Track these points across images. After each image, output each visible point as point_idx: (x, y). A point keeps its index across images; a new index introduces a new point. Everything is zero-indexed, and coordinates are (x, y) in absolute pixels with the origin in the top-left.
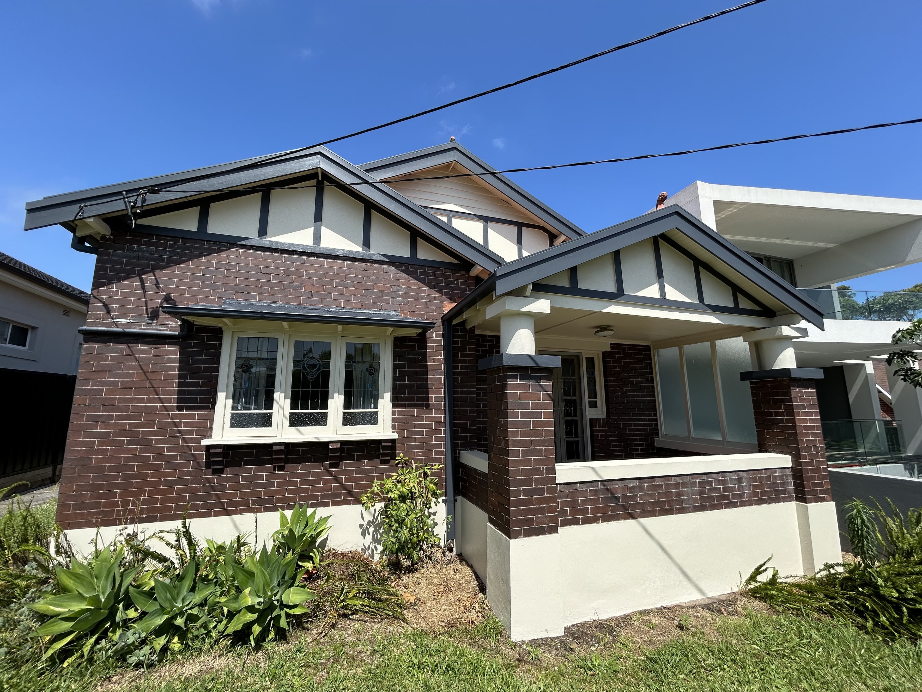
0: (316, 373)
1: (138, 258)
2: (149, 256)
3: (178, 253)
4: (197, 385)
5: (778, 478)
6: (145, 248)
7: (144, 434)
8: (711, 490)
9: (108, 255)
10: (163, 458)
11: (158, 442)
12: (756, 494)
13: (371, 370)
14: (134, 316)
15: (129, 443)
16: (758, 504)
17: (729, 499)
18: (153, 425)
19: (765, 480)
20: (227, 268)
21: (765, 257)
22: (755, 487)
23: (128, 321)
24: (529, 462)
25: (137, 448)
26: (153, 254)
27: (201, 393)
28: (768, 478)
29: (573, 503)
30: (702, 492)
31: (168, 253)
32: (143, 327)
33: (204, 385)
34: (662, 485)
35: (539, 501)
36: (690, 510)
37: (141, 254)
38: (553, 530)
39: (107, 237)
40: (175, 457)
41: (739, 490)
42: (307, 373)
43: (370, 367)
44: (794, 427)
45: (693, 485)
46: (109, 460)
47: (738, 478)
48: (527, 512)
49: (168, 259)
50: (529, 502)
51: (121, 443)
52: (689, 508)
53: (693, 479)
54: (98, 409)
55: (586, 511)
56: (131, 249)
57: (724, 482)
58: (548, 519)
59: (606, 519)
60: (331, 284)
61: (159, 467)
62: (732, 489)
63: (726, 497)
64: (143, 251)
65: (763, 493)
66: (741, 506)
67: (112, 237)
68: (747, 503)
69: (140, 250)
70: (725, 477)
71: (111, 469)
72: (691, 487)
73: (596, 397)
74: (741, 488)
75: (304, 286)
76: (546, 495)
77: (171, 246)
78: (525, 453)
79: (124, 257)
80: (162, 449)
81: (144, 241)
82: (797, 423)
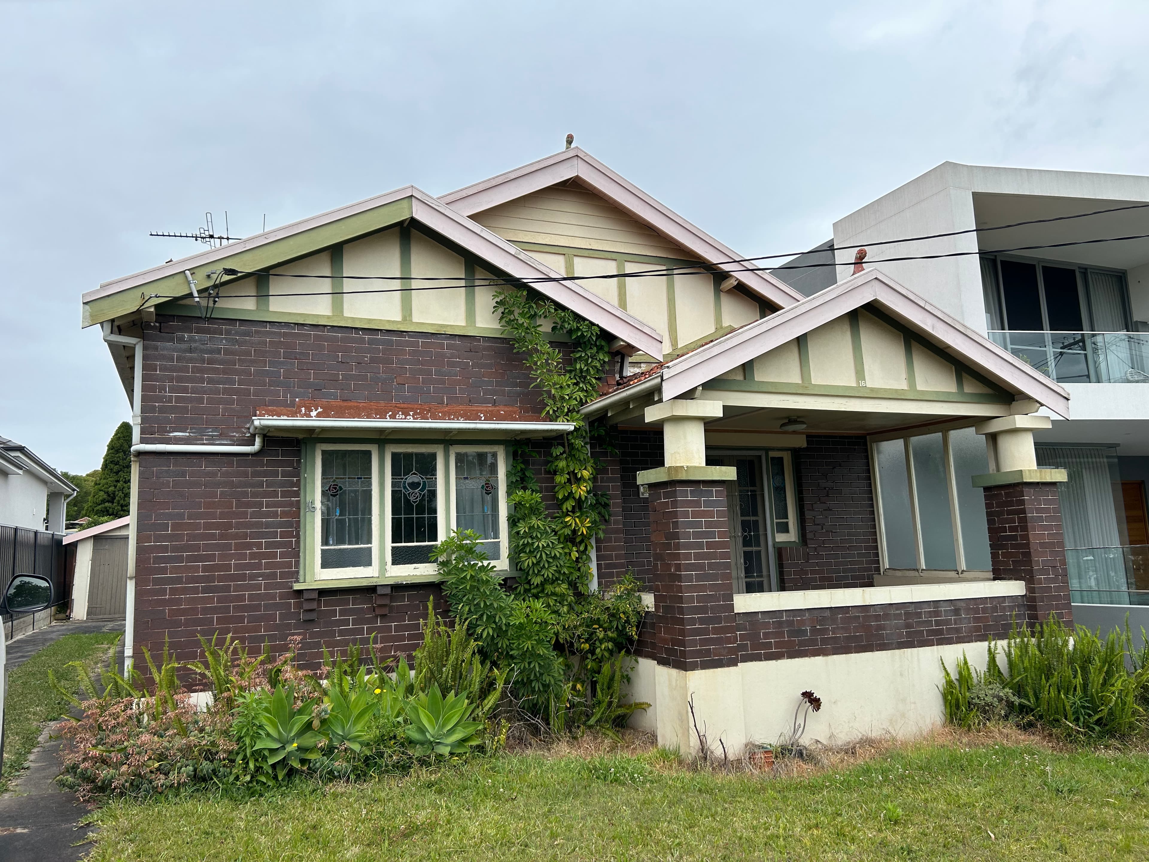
0: (420, 494)
1: (190, 350)
2: (202, 347)
3: (237, 341)
4: (275, 515)
5: (1007, 609)
6: (197, 336)
7: (221, 579)
8: (919, 623)
9: (156, 348)
10: (244, 608)
11: (237, 588)
12: (977, 629)
13: (487, 487)
14: (194, 428)
15: (205, 590)
16: (980, 641)
17: (943, 634)
18: (228, 567)
19: (990, 611)
20: (298, 357)
21: (1079, 268)
22: (976, 620)
23: (187, 434)
24: (703, 588)
25: (214, 596)
26: (207, 344)
27: (281, 525)
28: (995, 609)
29: (754, 637)
30: (908, 626)
31: (224, 342)
32: (205, 442)
33: (284, 514)
34: (859, 616)
35: (716, 631)
36: (894, 646)
37: (193, 345)
38: (733, 663)
39: (152, 324)
40: (257, 608)
41: (955, 624)
42: (409, 494)
43: (486, 484)
44: (1028, 545)
45: (898, 616)
46: (184, 612)
47: (955, 609)
48: (703, 642)
49: (226, 350)
50: (706, 632)
51: (195, 590)
52: (892, 643)
53: (897, 610)
54: (165, 549)
55: (769, 645)
56: (181, 340)
57: (937, 613)
58: (726, 651)
59: (792, 655)
60: (430, 373)
61: (241, 619)
62: (947, 622)
63: (940, 632)
64: (195, 341)
65: (987, 628)
66: (957, 643)
67: (157, 324)
68: (966, 640)
69: (191, 340)
70: (938, 607)
71: (187, 623)
72: (895, 619)
73: (786, 517)
74: (958, 622)
75: (395, 377)
76: (723, 624)
77: (228, 332)
78: (699, 578)
79: (174, 350)
80: (242, 598)
81: (196, 328)
82: (1031, 539)
